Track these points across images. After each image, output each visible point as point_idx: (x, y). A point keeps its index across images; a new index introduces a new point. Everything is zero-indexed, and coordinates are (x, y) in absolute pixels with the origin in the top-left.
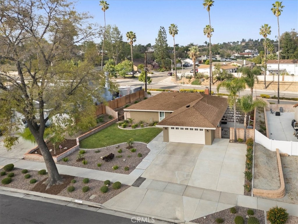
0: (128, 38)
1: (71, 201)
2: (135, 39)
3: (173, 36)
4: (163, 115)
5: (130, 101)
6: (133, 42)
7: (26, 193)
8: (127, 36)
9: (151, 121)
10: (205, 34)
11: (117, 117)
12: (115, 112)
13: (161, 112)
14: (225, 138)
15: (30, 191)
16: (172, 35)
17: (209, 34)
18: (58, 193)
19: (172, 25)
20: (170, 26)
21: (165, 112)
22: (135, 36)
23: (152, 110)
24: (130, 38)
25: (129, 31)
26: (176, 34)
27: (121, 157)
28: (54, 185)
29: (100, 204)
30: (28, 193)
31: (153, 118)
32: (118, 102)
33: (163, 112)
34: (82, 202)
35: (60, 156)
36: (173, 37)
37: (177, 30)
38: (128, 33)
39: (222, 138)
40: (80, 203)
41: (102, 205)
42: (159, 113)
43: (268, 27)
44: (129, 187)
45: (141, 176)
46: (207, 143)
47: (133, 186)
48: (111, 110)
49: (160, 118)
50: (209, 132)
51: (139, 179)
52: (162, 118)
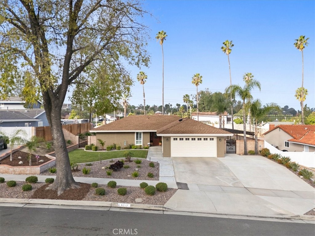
1: (110, 206)
4: (140, 137)
5: (80, 132)
7: (25, 202)
9: (125, 145)
10: (139, 80)
11: (78, 143)
12: (74, 136)
13: (137, 133)
14: (231, 153)
15: (30, 199)
17: (142, 80)
18: (83, 198)
21: (144, 133)
23: (128, 130)
27: (129, 168)
28: (68, 189)
29: (162, 206)
30: (27, 202)
31: (127, 142)
32: (72, 128)
33: (140, 133)
34: (131, 205)
35: (43, 167)
39: (227, 153)
40: (128, 207)
41: (165, 206)
42: (135, 134)
43: (200, 76)
44: (176, 190)
45: (177, 181)
46: (219, 155)
47: (180, 189)
48: (69, 134)
49: (136, 140)
50: (222, 140)
51: (178, 184)
52: (139, 140)
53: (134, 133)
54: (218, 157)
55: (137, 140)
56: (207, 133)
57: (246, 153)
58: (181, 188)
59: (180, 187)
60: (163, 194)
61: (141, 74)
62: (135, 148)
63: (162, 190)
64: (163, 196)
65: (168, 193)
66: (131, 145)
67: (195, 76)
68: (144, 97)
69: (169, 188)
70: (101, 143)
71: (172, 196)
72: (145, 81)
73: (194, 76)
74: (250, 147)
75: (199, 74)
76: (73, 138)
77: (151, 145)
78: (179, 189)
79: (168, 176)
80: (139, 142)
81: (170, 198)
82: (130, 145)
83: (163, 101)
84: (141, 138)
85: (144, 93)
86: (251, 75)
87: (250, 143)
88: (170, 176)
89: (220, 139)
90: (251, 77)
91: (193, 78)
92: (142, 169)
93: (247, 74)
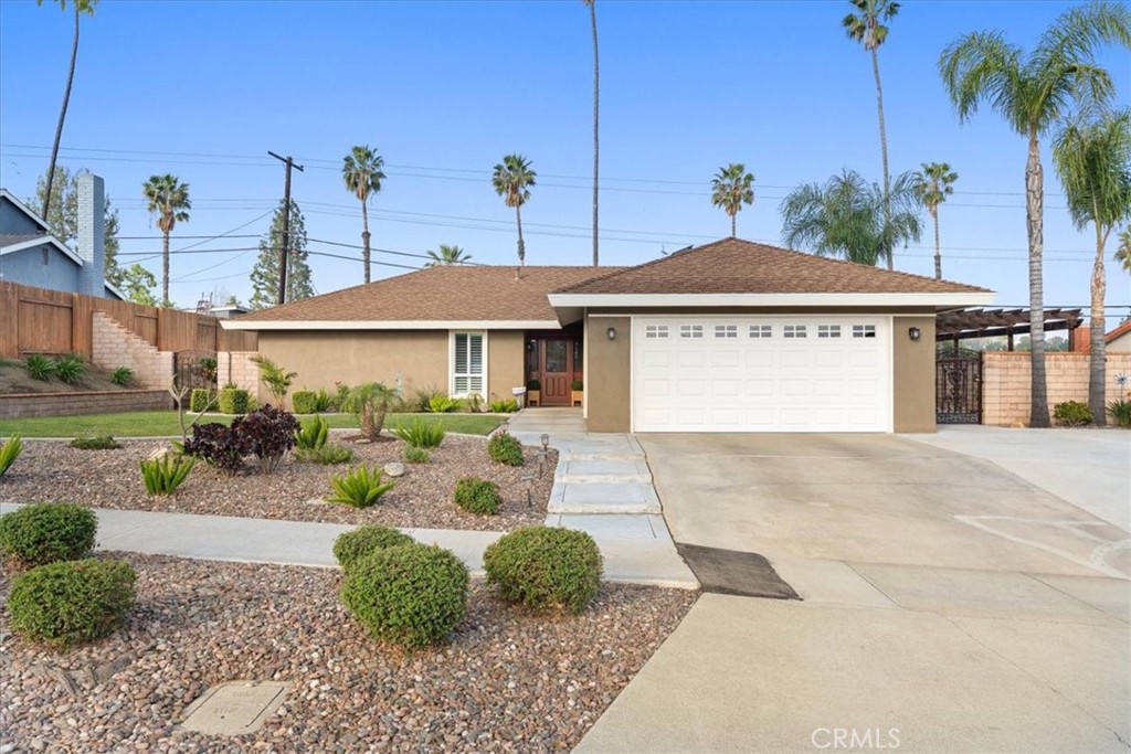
0: (153, 202)
2: (186, 211)
3: (363, 197)
4: (477, 359)
6: (173, 221)
8: (151, 194)
10: (500, 191)
12: (152, 350)
13: (461, 336)
14: (952, 421)
16: (355, 193)
17: (515, 189)
19: (357, 149)
20: (351, 153)
21: (491, 332)
22: (184, 196)
23: (415, 318)
24: (164, 202)
25: (161, 174)
26: (372, 191)
33: (477, 336)
36: (360, 203)
37: (381, 175)
38: (155, 180)
42: (452, 342)
43: (743, 176)
44: (684, 600)
45: (681, 539)
46: (903, 420)
47: (722, 590)
48: (127, 341)
49: (452, 375)
50: (923, 339)
51: (690, 553)
52: (468, 375)
53: (444, 333)
54: (896, 430)
55: (457, 371)
56: (839, 286)
57: (1038, 419)
58: (725, 584)
59: (714, 578)
60: (561, 632)
61: (510, 164)
62: (444, 407)
63: (539, 598)
64: (551, 654)
65: (603, 624)
66: (429, 393)
67: (726, 174)
68: (522, 259)
69: (619, 587)
70: (270, 380)
71: (646, 657)
72: (527, 192)
73: (722, 174)
74: (1061, 386)
75: (740, 168)
76: (147, 362)
77: (529, 403)
78: (706, 595)
79: (614, 508)
80: (469, 381)
81: (627, 675)
82: (421, 395)
83: (596, 238)
84: (480, 362)
85: (521, 243)
86: (946, 174)
87: (1058, 367)
88: (623, 508)
89: (912, 330)
90: (945, 180)
91: (717, 181)
92: (432, 473)
93: (930, 166)
